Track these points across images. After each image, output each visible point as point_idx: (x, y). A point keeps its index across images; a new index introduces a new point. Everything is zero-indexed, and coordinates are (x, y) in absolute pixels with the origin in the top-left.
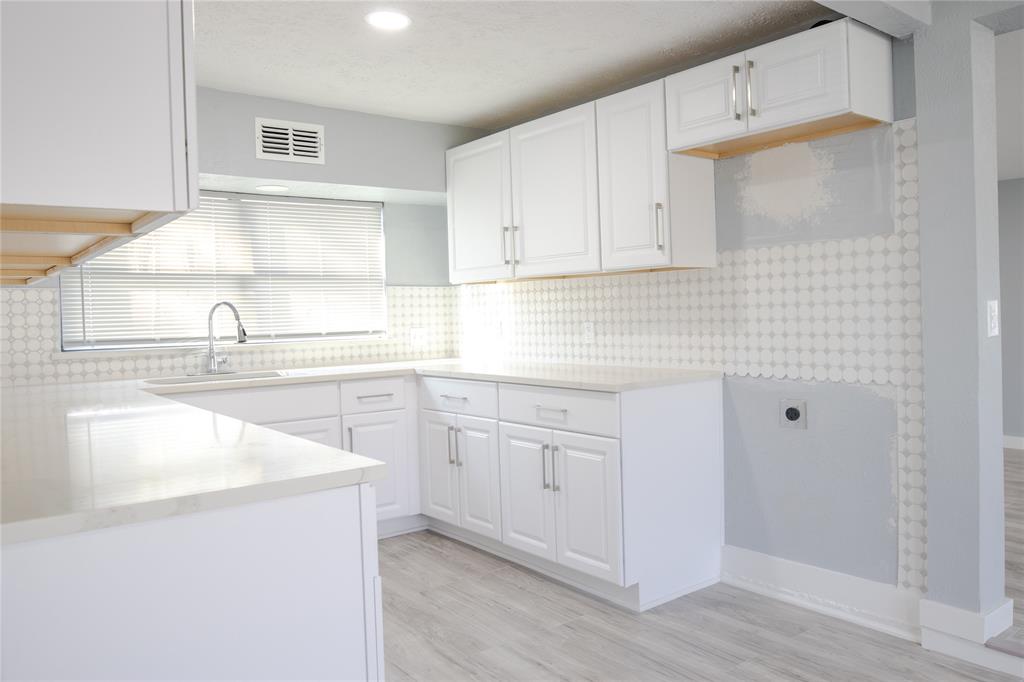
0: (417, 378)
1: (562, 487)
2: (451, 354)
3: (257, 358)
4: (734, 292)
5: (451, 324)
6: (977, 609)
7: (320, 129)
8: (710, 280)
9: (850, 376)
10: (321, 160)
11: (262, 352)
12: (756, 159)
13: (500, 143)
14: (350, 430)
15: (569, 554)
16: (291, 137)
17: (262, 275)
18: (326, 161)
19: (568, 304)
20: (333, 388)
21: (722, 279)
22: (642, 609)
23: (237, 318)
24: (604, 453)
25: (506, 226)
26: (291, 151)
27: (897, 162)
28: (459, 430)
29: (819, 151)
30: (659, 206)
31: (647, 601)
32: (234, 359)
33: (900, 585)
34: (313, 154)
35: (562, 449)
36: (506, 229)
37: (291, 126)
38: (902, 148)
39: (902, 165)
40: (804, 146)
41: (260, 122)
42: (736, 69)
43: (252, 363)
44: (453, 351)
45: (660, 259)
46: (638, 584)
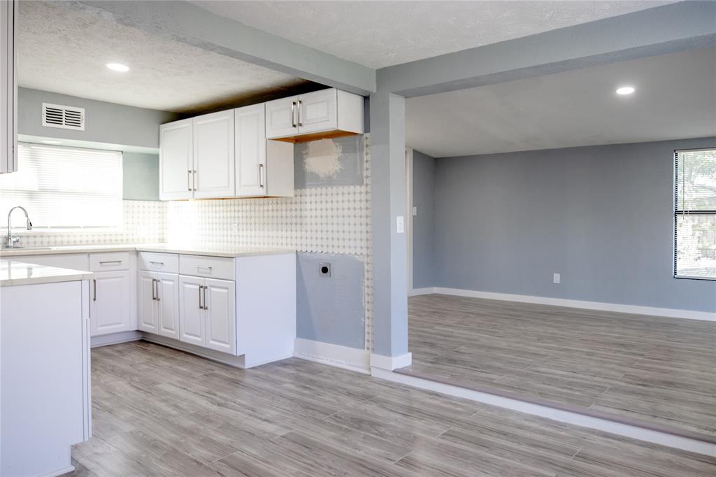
0: (137, 252)
1: (209, 308)
2: (162, 241)
3: (38, 240)
4: (301, 210)
5: (163, 223)
6: (390, 356)
7: (82, 111)
8: (291, 203)
9: (347, 251)
10: (82, 128)
11: (42, 236)
12: (312, 144)
13: (188, 125)
14: (95, 281)
15: (212, 342)
16: (64, 114)
17: (43, 190)
18: (86, 129)
19: (225, 213)
20: (85, 256)
21: (296, 203)
22: (246, 367)
23: (27, 216)
24: (227, 288)
25: (190, 170)
26: (64, 122)
27: (365, 152)
28: (159, 281)
29: (336, 144)
30: (261, 165)
31: (249, 364)
32: (24, 240)
33: (366, 349)
34: (78, 124)
35: (209, 288)
36: (190, 172)
37: (63, 108)
38: (367, 146)
39: (367, 154)
40: (330, 140)
41: (45, 106)
42: (294, 103)
43: (35, 243)
44: (163, 239)
45: (262, 192)
46: (244, 355)
